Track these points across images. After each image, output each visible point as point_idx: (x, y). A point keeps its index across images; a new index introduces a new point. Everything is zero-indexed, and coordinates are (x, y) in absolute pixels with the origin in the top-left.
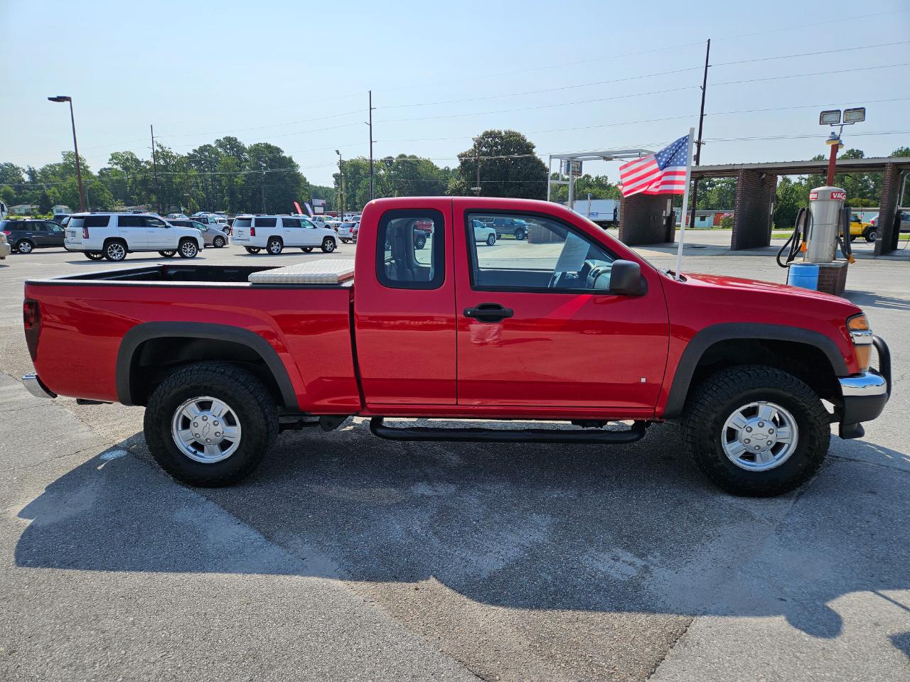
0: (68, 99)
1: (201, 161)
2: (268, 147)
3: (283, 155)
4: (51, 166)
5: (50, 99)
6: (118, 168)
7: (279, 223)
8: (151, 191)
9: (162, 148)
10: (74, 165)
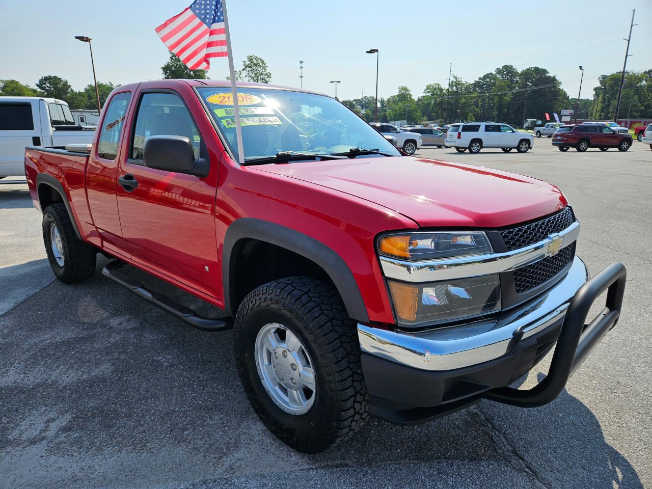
0: (377, 51)
1: (483, 85)
2: (537, 70)
3: (548, 75)
4: (393, 97)
5: (367, 52)
6: (429, 94)
7: (482, 128)
8: (444, 110)
9: (456, 79)
10: (404, 96)
